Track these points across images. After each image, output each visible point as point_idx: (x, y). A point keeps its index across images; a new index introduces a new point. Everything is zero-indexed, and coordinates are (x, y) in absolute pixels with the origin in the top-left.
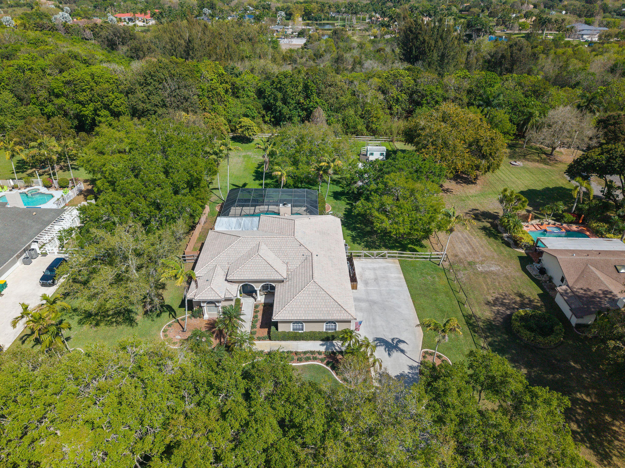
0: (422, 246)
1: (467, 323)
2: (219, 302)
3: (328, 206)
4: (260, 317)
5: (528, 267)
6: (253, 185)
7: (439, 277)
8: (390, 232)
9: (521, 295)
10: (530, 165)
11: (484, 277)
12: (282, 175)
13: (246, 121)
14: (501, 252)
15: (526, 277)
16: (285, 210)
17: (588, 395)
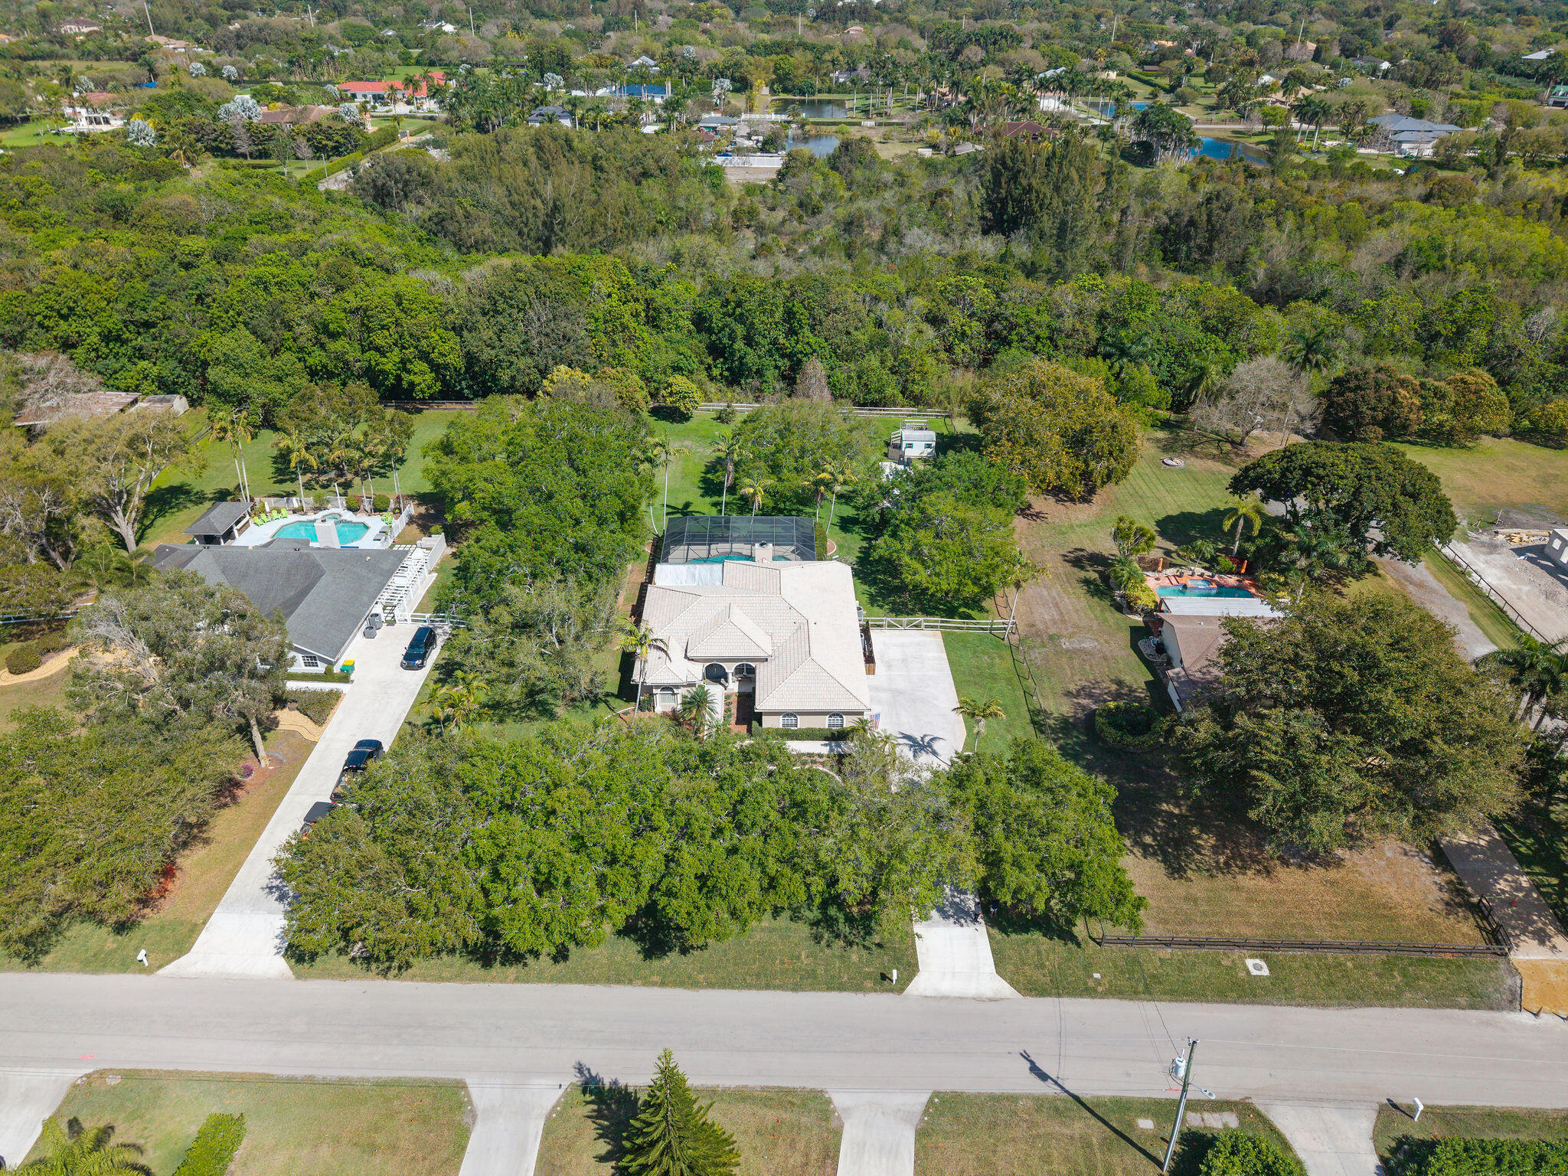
0: (982, 609)
1: (1033, 722)
2: (677, 687)
3: (832, 545)
4: (734, 711)
5: (1141, 644)
6: (703, 506)
7: (1001, 657)
8: (927, 588)
9: (1120, 683)
10: (1197, 464)
11: (1071, 658)
12: (754, 494)
13: (679, 381)
14: (1106, 620)
15: (1134, 657)
16: (764, 553)
17: (1178, 805)
